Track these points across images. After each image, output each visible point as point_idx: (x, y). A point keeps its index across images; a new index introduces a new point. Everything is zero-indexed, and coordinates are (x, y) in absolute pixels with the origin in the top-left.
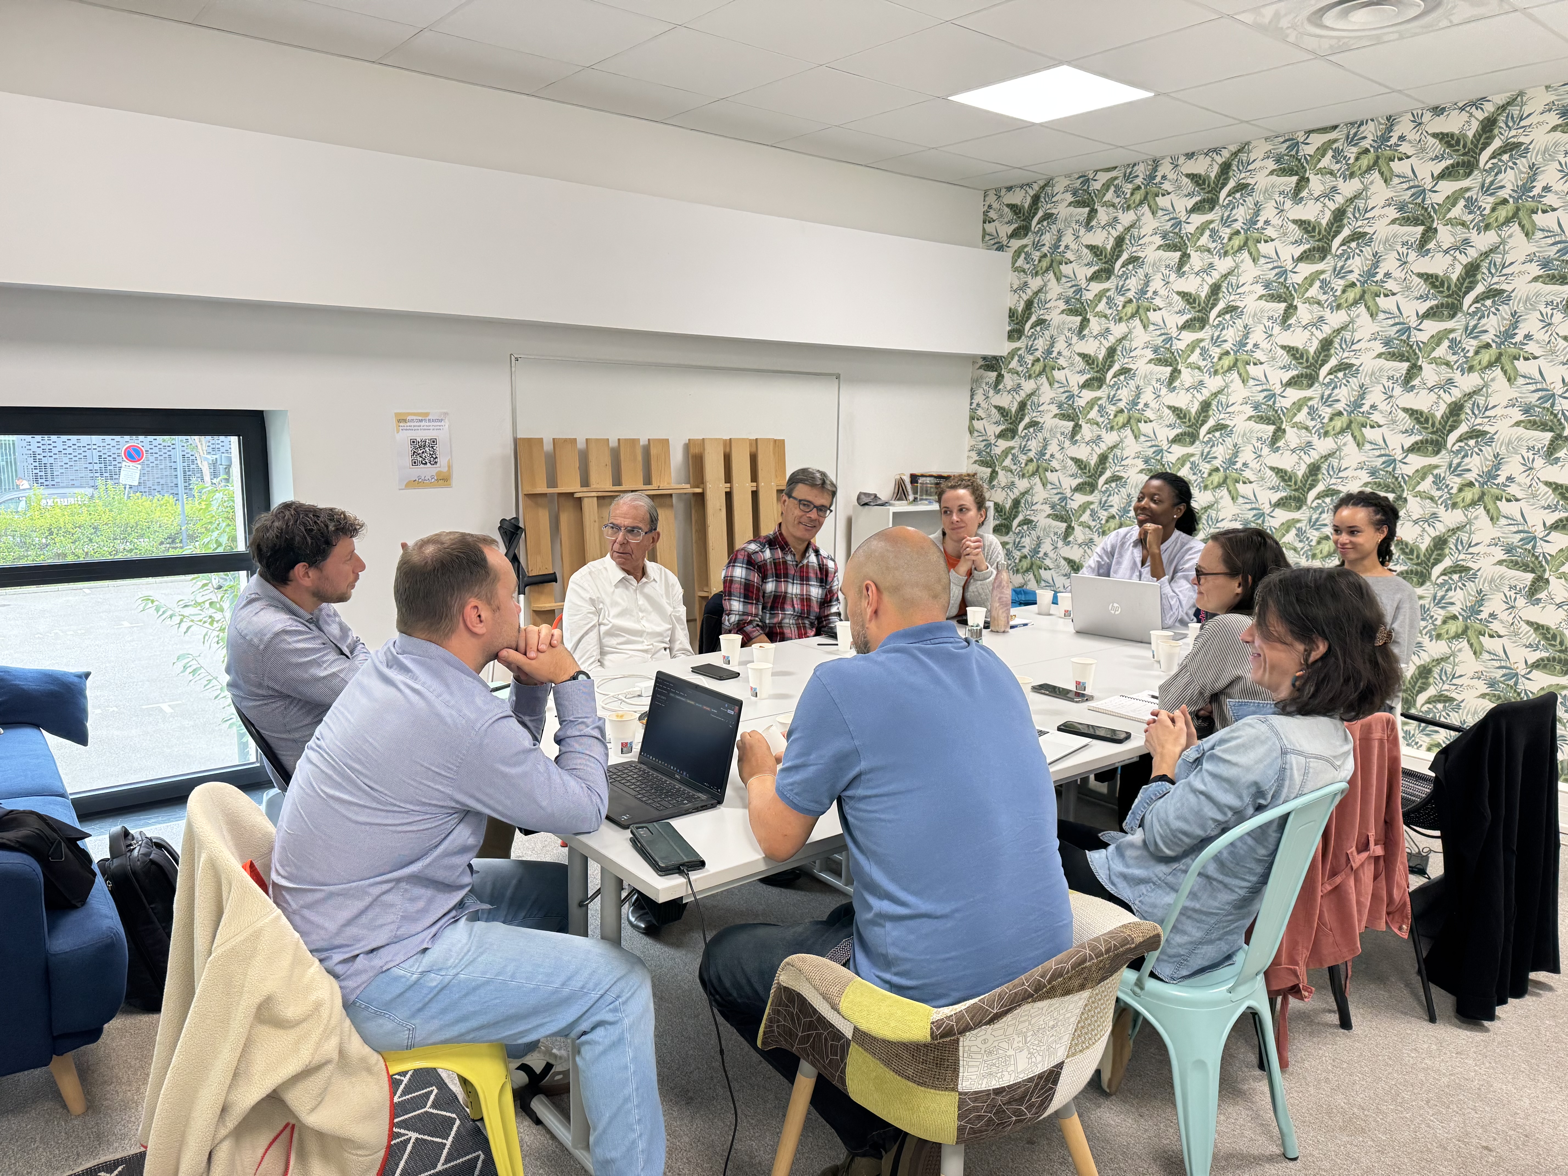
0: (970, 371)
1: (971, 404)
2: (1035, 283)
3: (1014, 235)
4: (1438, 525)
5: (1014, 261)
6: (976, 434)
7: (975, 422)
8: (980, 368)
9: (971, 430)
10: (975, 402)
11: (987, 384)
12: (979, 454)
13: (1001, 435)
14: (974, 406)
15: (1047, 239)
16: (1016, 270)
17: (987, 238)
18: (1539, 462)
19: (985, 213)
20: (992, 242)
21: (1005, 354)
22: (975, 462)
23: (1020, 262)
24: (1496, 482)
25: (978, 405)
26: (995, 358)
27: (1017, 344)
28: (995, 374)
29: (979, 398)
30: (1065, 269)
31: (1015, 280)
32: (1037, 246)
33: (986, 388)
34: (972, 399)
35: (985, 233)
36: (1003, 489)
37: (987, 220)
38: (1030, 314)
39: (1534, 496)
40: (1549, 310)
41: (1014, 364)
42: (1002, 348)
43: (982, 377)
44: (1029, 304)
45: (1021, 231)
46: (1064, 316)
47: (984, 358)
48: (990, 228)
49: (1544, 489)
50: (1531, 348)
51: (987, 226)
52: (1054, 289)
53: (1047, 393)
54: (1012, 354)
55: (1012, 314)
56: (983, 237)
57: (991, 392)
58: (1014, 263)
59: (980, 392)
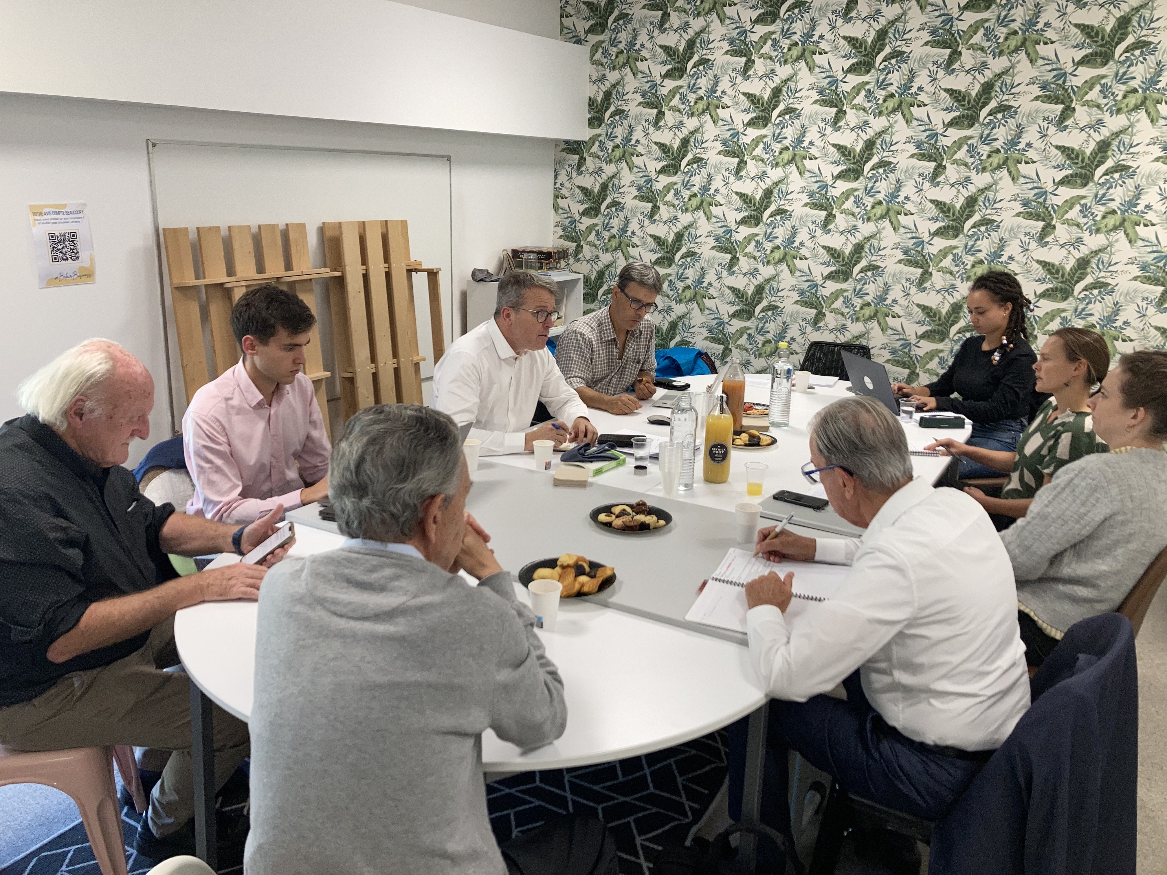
0: (552, 154)
1: (555, 183)
2: (613, 76)
3: (591, 30)
4: (955, 294)
5: (592, 55)
6: (561, 211)
7: (559, 200)
8: (563, 150)
9: (556, 208)
10: (559, 182)
11: (570, 165)
12: (564, 230)
13: (585, 213)
14: (558, 185)
15: (624, 37)
16: (594, 63)
17: (565, 31)
18: (1033, 245)
19: (563, 8)
20: (570, 35)
21: (586, 139)
22: (561, 237)
23: (598, 56)
24: (1000, 260)
25: (562, 184)
26: (576, 142)
27: (598, 131)
28: (577, 157)
29: (563, 178)
30: (641, 66)
31: (595, 72)
32: (614, 43)
33: (569, 169)
34: (556, 178)
35: (562, 27)
36: (588, 262)
37: (564, 15)
38: (609, 104)
39: (1029, 272)
40: (1045, 124)
41: (595, 149)
42: (584, 134)
43: (564, 160)
44: (608, 95)
45: (599, 27)
46: (641, 108)
47: (566, 142)
48: (567, 22)
49: (1036, 266)
50: (1031, 154)
51: (564, 20)
52: (631, 83)
53: (627, 177)
54: (594, 139)
55: (592, 102)
56: (561, 30)
57: (574, 174)
58: (591, 57)
59: (563, 173)
